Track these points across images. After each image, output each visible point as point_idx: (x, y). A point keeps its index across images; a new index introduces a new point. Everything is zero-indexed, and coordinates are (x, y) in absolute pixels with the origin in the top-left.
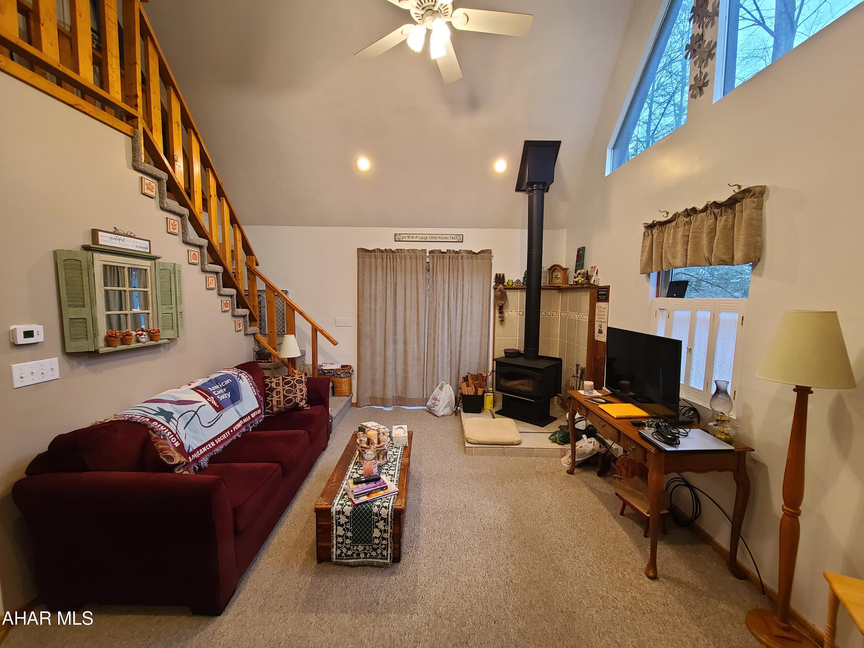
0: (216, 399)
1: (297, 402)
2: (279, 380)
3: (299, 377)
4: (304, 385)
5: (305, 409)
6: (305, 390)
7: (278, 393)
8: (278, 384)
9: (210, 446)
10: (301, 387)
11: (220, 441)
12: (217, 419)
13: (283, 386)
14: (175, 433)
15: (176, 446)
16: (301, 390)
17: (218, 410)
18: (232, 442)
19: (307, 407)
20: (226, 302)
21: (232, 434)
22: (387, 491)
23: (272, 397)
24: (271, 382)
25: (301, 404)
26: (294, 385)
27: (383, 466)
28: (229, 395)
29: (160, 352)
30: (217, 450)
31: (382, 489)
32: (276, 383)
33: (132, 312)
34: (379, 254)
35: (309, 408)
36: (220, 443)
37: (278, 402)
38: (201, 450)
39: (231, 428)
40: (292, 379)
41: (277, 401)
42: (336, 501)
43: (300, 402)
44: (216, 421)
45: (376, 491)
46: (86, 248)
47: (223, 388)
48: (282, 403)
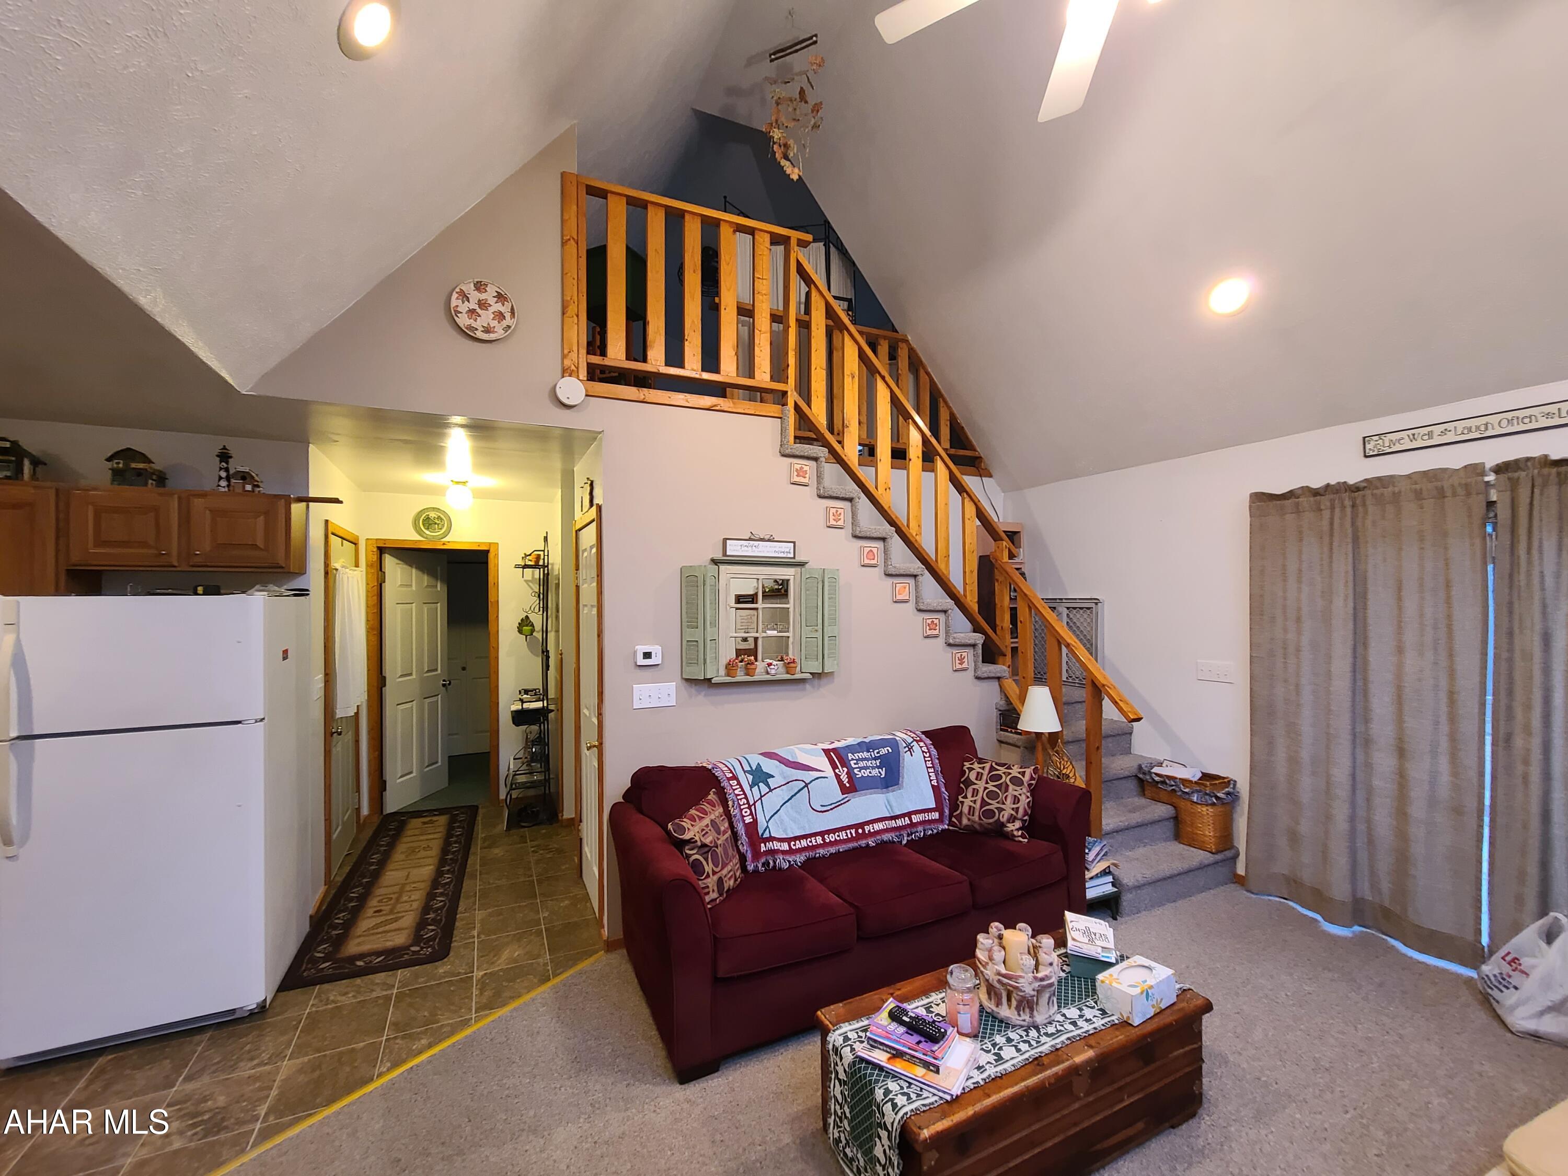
0: (850, 775)
1: (1001, 819)
2: (983, 768)
3: (1019, 773)
4: (1024, 790)
5: (1017, 839)
6: (1024, 800)
7: (975, 793)
8: (979, 776)
9: (814, 841)
10: (1016, 793)
11: (833, 840)
12: (838, 804)
13: (987, 783)
14: (751, 802)
15: (746, 822)
16: (1016, 800)
17: (844, 790)
18: (854, 849)
19: (1023, 836)
20: (933, 622)
21: (859, 837)
22: (931, 1077)
23: (966, 797)
24: (971, 769)
25: (1011, 827)
26: (1004, 785)
27: (1014, 1026)
28: (883, 773)
29: (804, 689)
30: (821, 851)
31: (926, 1065)
32: (978, 773)
33: (764, 635)
34: (1304, 501)
35: (1026, 840)
36: (831, 844)
37: (971, 810)
38: (798, 842)
39: (862, 825)
40: (1004, 773)
41: (970, 807)
42: (845, 1027)
43: (1008, 821)
44: (836, 807)
45: (913, 1060)
46: (715, 562)
47: (875, 759)
48: (977, 814)
